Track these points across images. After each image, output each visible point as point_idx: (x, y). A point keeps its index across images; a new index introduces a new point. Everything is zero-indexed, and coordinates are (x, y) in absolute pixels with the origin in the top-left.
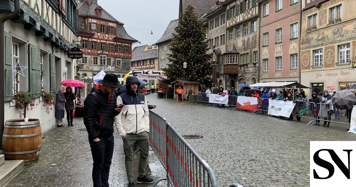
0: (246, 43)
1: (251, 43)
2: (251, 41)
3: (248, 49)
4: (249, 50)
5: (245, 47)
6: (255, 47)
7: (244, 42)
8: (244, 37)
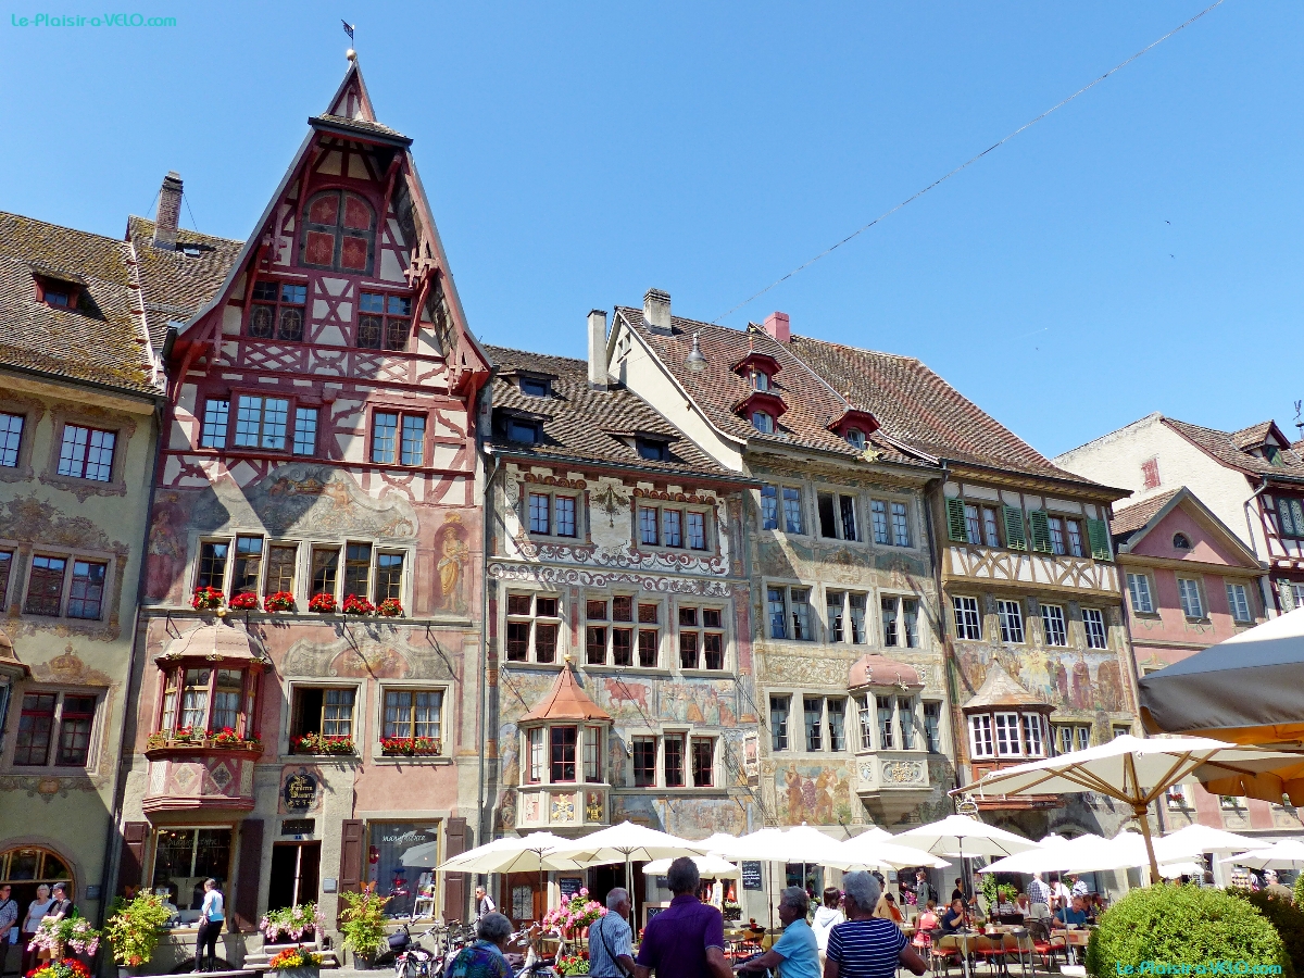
0: (1070, 681)
1: (1097, 686)
2: (1096, 679)
3: (1089, 709)
4: (1094, 713)
5: (1065, 697)
6: (1119, 709)
7: (1059, 675)
8: (1058, 654)
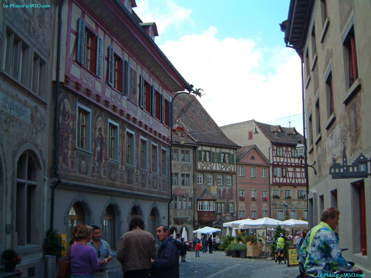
2: (227, 192)
7: (219, 191)
8: (219, 186)
